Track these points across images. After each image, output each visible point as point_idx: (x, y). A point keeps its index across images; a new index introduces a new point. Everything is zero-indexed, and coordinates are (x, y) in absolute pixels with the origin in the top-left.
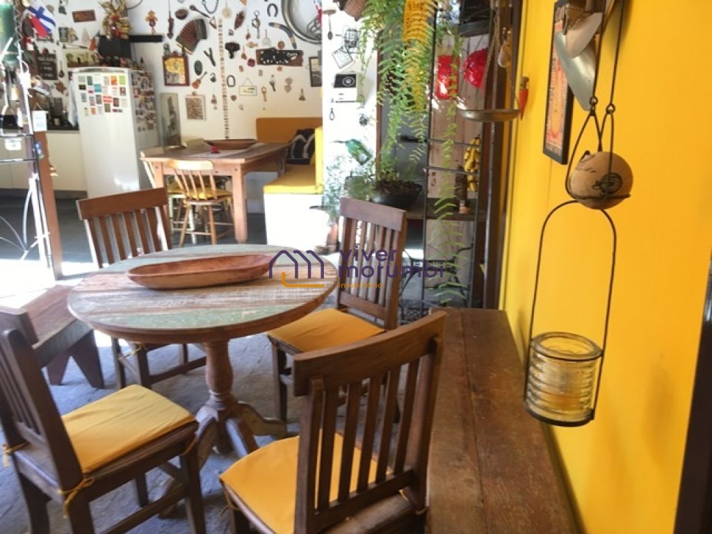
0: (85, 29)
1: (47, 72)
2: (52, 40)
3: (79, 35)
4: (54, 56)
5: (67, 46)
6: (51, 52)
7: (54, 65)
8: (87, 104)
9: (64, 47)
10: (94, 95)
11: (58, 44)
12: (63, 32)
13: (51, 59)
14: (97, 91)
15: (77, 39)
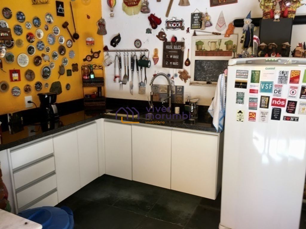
0: (222, 14)
1: (173, 60)
2: (182, 28)
3: (214, 21)
4: (182, 44)
5: (197, 33)
6: (179, 40)
7: (181, 53)
8: (245, 107)
9: (195, 34)
10: (258, 96)
11: (188, 31)
12: (196, 18)
13: (179, 48)
14: (263, 90)
15: (211, 25)
